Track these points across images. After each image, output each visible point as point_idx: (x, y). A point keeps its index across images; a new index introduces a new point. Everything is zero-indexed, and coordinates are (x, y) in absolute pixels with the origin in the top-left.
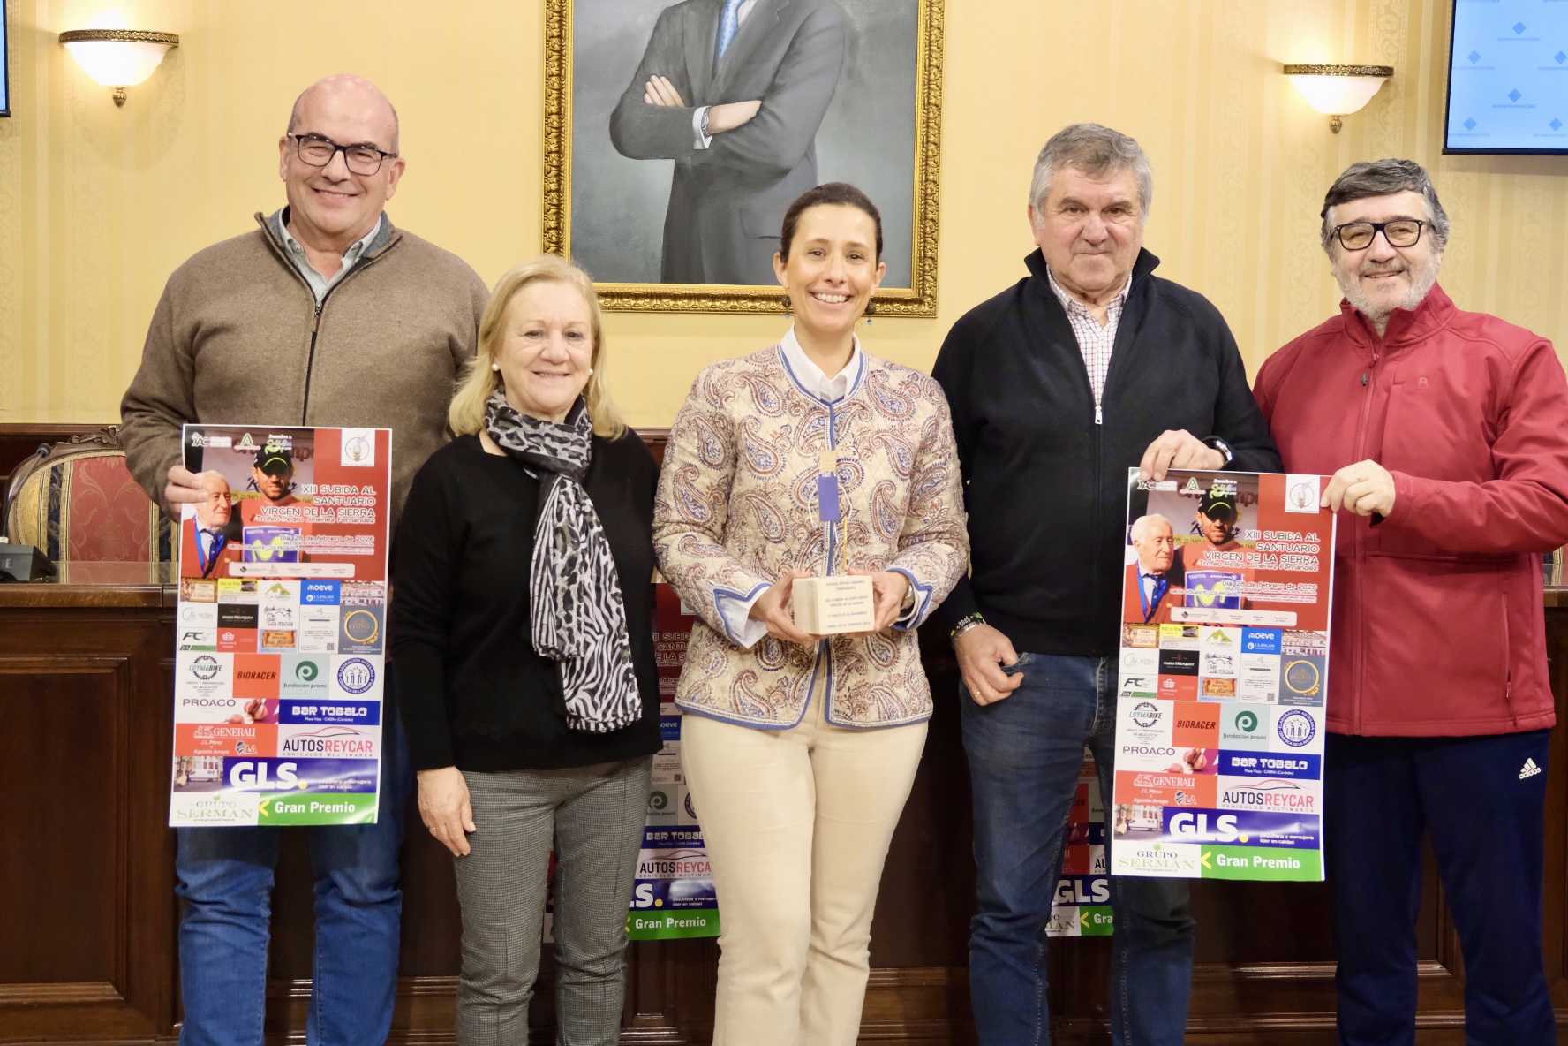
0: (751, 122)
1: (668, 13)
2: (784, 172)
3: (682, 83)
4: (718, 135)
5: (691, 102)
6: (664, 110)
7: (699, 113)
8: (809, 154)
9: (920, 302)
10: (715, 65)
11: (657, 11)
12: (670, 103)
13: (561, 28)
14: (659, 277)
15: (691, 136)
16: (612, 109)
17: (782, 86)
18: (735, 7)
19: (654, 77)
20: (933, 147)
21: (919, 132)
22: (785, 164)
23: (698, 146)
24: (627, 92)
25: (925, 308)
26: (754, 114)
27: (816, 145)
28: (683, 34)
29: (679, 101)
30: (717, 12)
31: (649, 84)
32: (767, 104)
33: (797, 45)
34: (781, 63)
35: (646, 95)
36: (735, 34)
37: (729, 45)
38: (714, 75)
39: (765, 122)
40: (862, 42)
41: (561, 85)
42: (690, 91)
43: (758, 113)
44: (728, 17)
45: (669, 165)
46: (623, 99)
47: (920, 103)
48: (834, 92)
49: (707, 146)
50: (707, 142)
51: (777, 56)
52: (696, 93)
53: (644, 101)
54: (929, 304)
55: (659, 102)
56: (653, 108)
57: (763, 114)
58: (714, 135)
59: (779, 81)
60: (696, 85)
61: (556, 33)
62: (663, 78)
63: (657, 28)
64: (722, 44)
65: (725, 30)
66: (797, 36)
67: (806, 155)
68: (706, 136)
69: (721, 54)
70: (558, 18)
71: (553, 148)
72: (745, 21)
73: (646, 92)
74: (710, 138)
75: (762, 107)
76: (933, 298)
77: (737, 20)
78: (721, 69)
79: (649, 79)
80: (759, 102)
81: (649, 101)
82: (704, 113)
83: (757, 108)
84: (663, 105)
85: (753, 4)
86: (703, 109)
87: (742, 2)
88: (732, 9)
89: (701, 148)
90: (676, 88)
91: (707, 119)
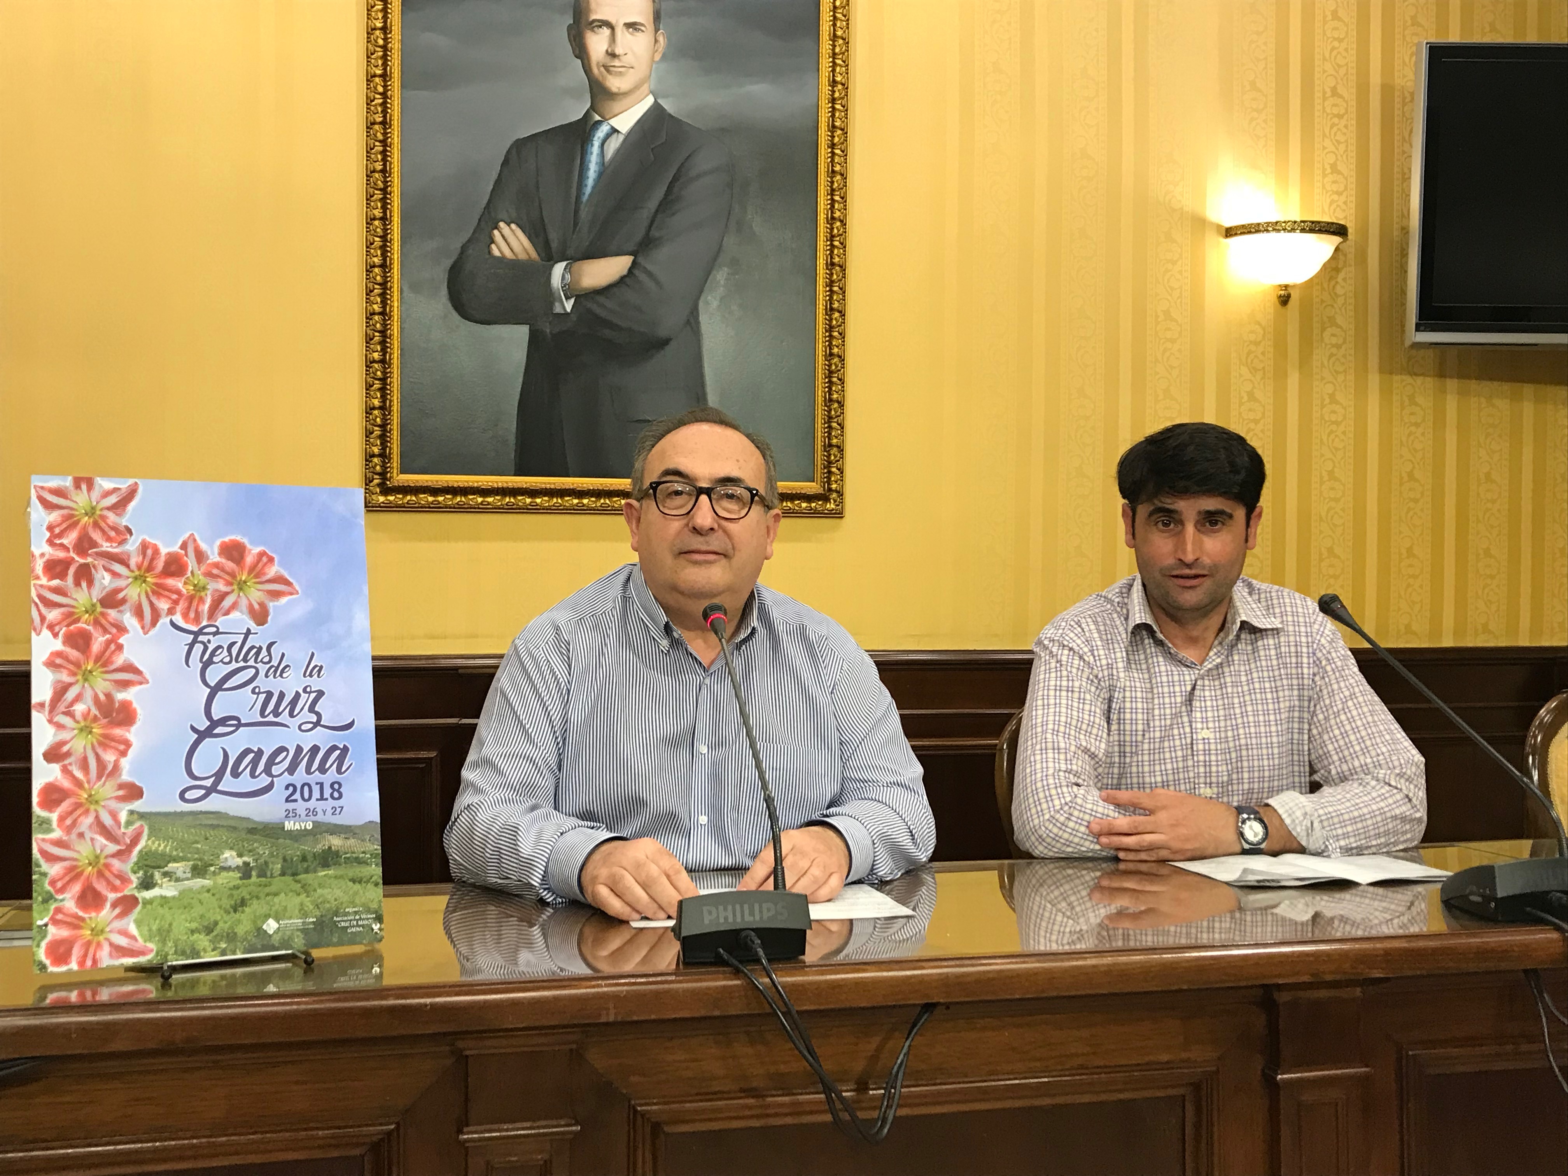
0: (622, 279)
1: (520, 145)
2: (663, 343)
3: (536, 233)
4: (584, 297)
5: (550, 257)
6: (515, 265)
7: (559, 269)
8: (692, 322)
9: (825, 498)
10: (576, 211)
12: (522, 256)
13: (384, 160)
14: (513, 469)
15: (549, 297)
16: (448, 263)
17: (659, 240)
18: (600, 141)
19: (502, 224)
20: (837, 315)
21: (821, 298)
22: (662, 332)
23: (558, 309)
24: (469, 241)
25: (831, 506)
26: (625, 272)
27: (701, 311)
28: (538, 173)
29: (534, 254)
30: (579, 149)
31: (496, 232)
32: (640, 260)
33: (676, 190)
34: (657, 211)
35: (493, 246)
36: (600, 175)
37: (594, 188)
38: (576, 221)
39: (638, 282)
40: (752, 188)
41: (385, 230)
42: (547, 243)
43: (630, 270)
44: (592, 153)
45: (522, 332)
46: (464, 249)
47: (821, 262)
48: (721, 246)
49: (569, 310)
50: (569, 306)
51: (652, 204)
52: (554, 245)
53: (490, 252)
54: (835, 501)
55: (508, 254)
56: (502, 259)
57: (636, 272)
58: (578, 297)
59: (654, 233)
60: (554, 234)
61: (379, 166)
62: (513, 226)
63: (506, 162)
64: (586, 186)
65: (588, 169)
66: (675, 179)
67: (688, 322)
68: (567, 298)
69: (585, 198)
70: (381, 149)
71: (377, 308)
72: (613, 158)
73: (493, 242)
74: (573, 300)
75: (634, 263)
76: (840, 494)
77: (603, 157)
78: (584, 214)
79: (496, 227)
80: (632, 258)
81: (496, 252)
82: (565, 269)
83: (629, 264)
84: (514, 258)
85: (621, 138)
86: (564, 264)
87: (608, 136)
88: (596, 144)
89: (563, 312)
90: (530, 238)
91: (568, 277)
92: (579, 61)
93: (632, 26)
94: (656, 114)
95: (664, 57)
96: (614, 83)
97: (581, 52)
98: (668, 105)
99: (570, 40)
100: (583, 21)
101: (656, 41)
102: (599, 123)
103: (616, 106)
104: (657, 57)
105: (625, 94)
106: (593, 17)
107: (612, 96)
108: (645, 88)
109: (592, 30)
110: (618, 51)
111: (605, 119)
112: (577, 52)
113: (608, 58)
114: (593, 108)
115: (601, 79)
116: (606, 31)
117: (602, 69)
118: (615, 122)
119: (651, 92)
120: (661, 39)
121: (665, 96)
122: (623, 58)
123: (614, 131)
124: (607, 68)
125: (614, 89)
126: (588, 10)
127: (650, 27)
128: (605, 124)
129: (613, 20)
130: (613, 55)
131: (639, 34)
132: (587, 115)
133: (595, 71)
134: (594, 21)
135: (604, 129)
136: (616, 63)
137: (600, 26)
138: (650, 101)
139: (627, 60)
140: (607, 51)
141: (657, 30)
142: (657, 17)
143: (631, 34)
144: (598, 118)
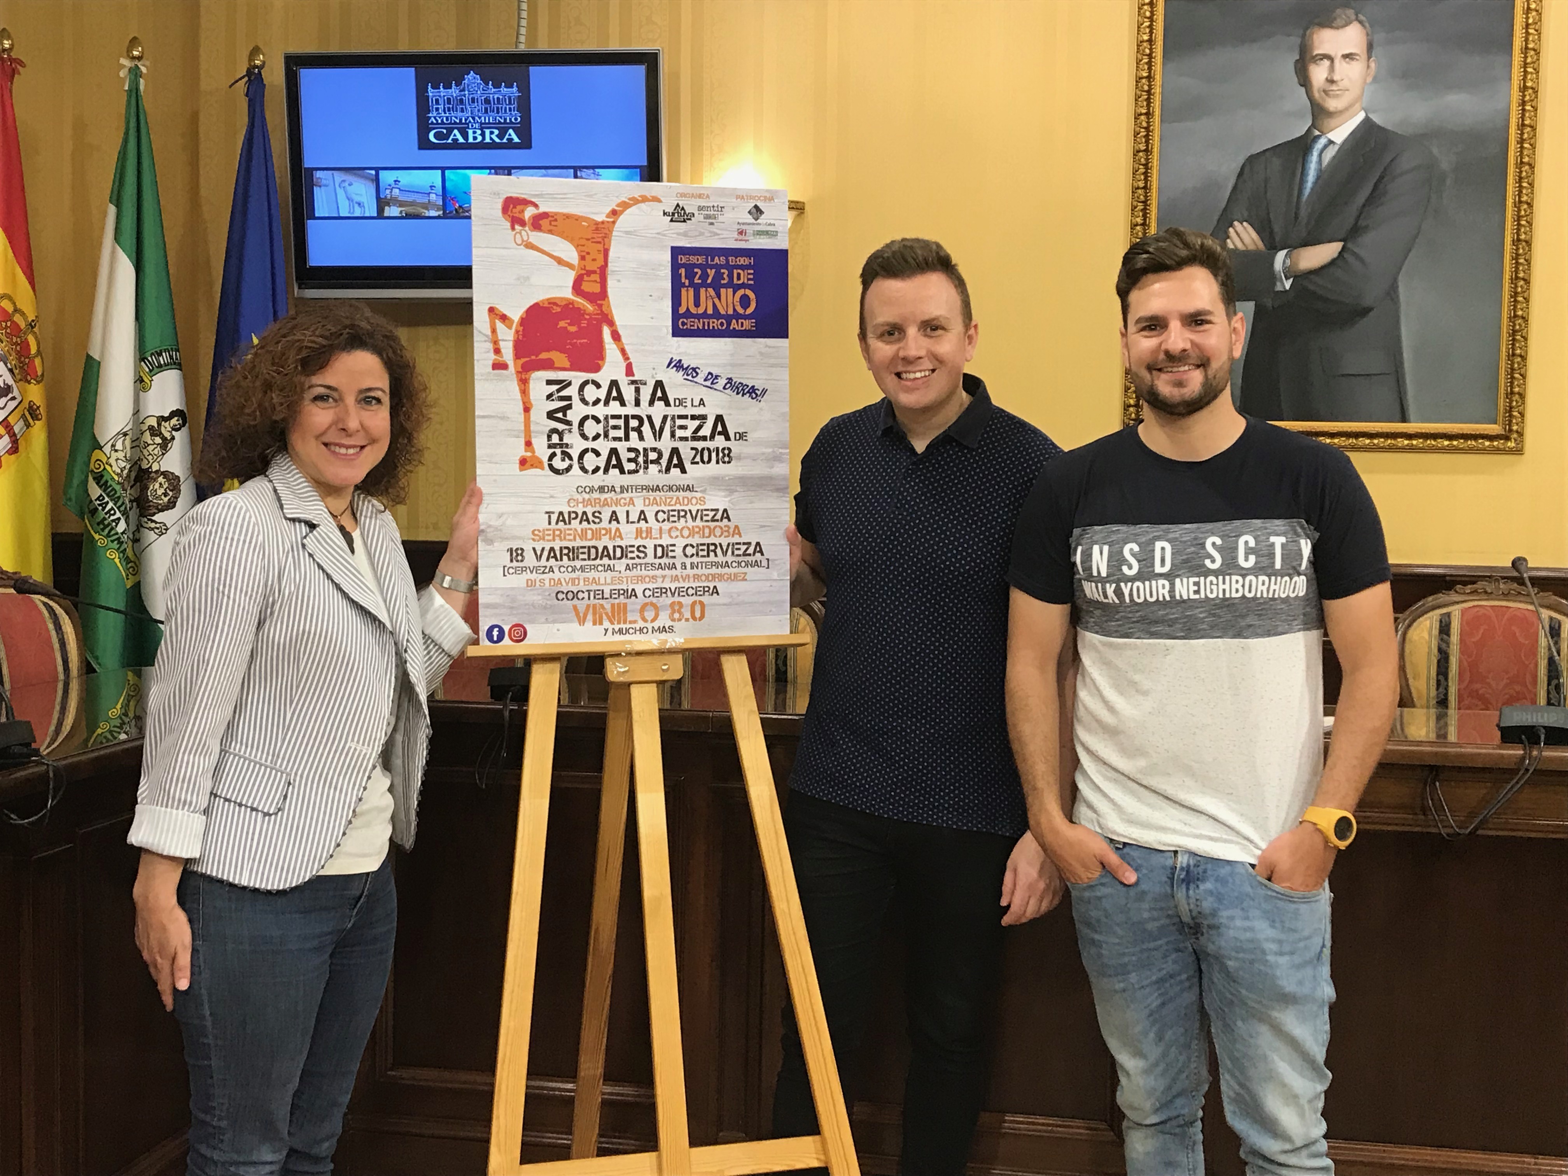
0: (1333, 262)
1: (1252, 160)
3: (1263, 228)
4: (1301, 278)
5: (1273, 247)
6: (1245, 254)
7: (1281, 255)
8: (1392, 293)
9: (1507, 438)
10: (1297, 209)
11: (1241, 160)
12: (1251, 247)
15: (1272, 277)
17: (1367, 227)
18: (1319, 152)
19: (1236, 223)
20: (1522, 283)
21: (1508, 269)
22: (1367, 303)
23: (1279, 288)
25: (1511, 444)
26: (1335, 255)
27: (1400, 284)
28: (1266, 181)
29: (1261, 245)
30: (1301, 160)
31: (1231, 230)
32: (1350, 245)
33: (1381, 186)
34: (1364, 206)
35: (1228, 241)
36: (1318, 178)
37: (1312, 189)
38: (1296, 217)
39: (1347, 262)
40: (1449, 182)
42: (1272, 233)
43: (1340, 253)
44: (1311, 162)
47: (1508, 240)
48: (1420, 229)
49: (1288, 287)
50: (1288, 285)
51: (1361, 199)
52: (1278, 236)
54: (1515, 440)
55: (1240, 246)
56: (1235, 251)
57: (1346, 255)
58: (1295, 277)
60: (1277, 228)
61: (1141, 184)
62: (1245, 224)
63: (1240, 174)
64: (1306, 188)
65: (1308, 175)
66: (1381, 178)
67: (1388, 294)
68: (1287, 278)
69: (1304, 198)
72: (1329, 164)
73: (1228, 237)
74: (1291, 280)
75: (1344, 248)
76: (1520, 434)
77: (1321, 164)
78: (1303, 213)
79: (1231, 225)
80: (1342, 243)
81: (1230, 245)
82: (1286, 255)
83: (1340, 249)
84: (1244, 249)
85: (1336, 148)
86: (1285, 251)
87: (1325, 147)
88: (1315, 153)
89: (1282, 289)
90: (1258, 233)
91: (1288, 261)
92: (1303, 89)
93: (1348, 57)
94: (1367, 125)
95: (1375, 79)
96: (1332, 104)
97: (1305, 81)
98: (1376, 118)
99: (1296, 73)
100: (1308, 57)
101: (1368, 67)
102: (1319, 137)
103: (1333, 122)
104: (1369, 80)
105: (1341, 112)
106: (1316, 52)
107: (1330, 114)
108: (1358, 106)
109: (1315, 62)
110: (1336, 77)
111: (1323, 133)
112: (1302, 81)
113: (1328, 84)
114: (1314, 126)
115: (1321, 101)
116: (1326, 63)
117: (1323, 94)
118: (1331, 136)
119: (1363, 109)
120: (1373, 65)
121: (1374, 112)
122: (1340, 84)
123: (1331, 142)
124: (1324, 91)
125: (1332, 109)
126: (1312, 49)
127: (1364, 56)
128: (1323, 137)
129: (1332, 53)
130: (1331, 81)
131: (1354, 63)
132: (1309, 130)
133: (1316, 95)
134: (1317, 55)
135: (1322, 141)
136: (1334, 87)
137: (1322, 59)
138: (1361, 116)
139: (1342, 85)
140: (1327, 79)
141: (1369, 58)
142: (1370, 47)
143: (1347, 63)
144: (1317, 133)
